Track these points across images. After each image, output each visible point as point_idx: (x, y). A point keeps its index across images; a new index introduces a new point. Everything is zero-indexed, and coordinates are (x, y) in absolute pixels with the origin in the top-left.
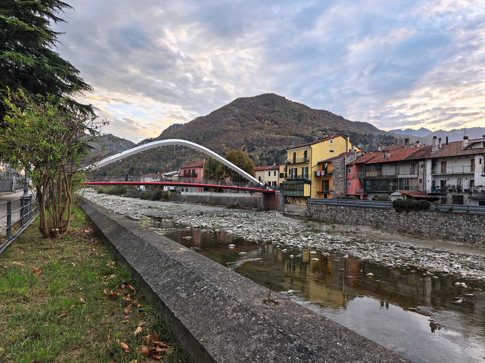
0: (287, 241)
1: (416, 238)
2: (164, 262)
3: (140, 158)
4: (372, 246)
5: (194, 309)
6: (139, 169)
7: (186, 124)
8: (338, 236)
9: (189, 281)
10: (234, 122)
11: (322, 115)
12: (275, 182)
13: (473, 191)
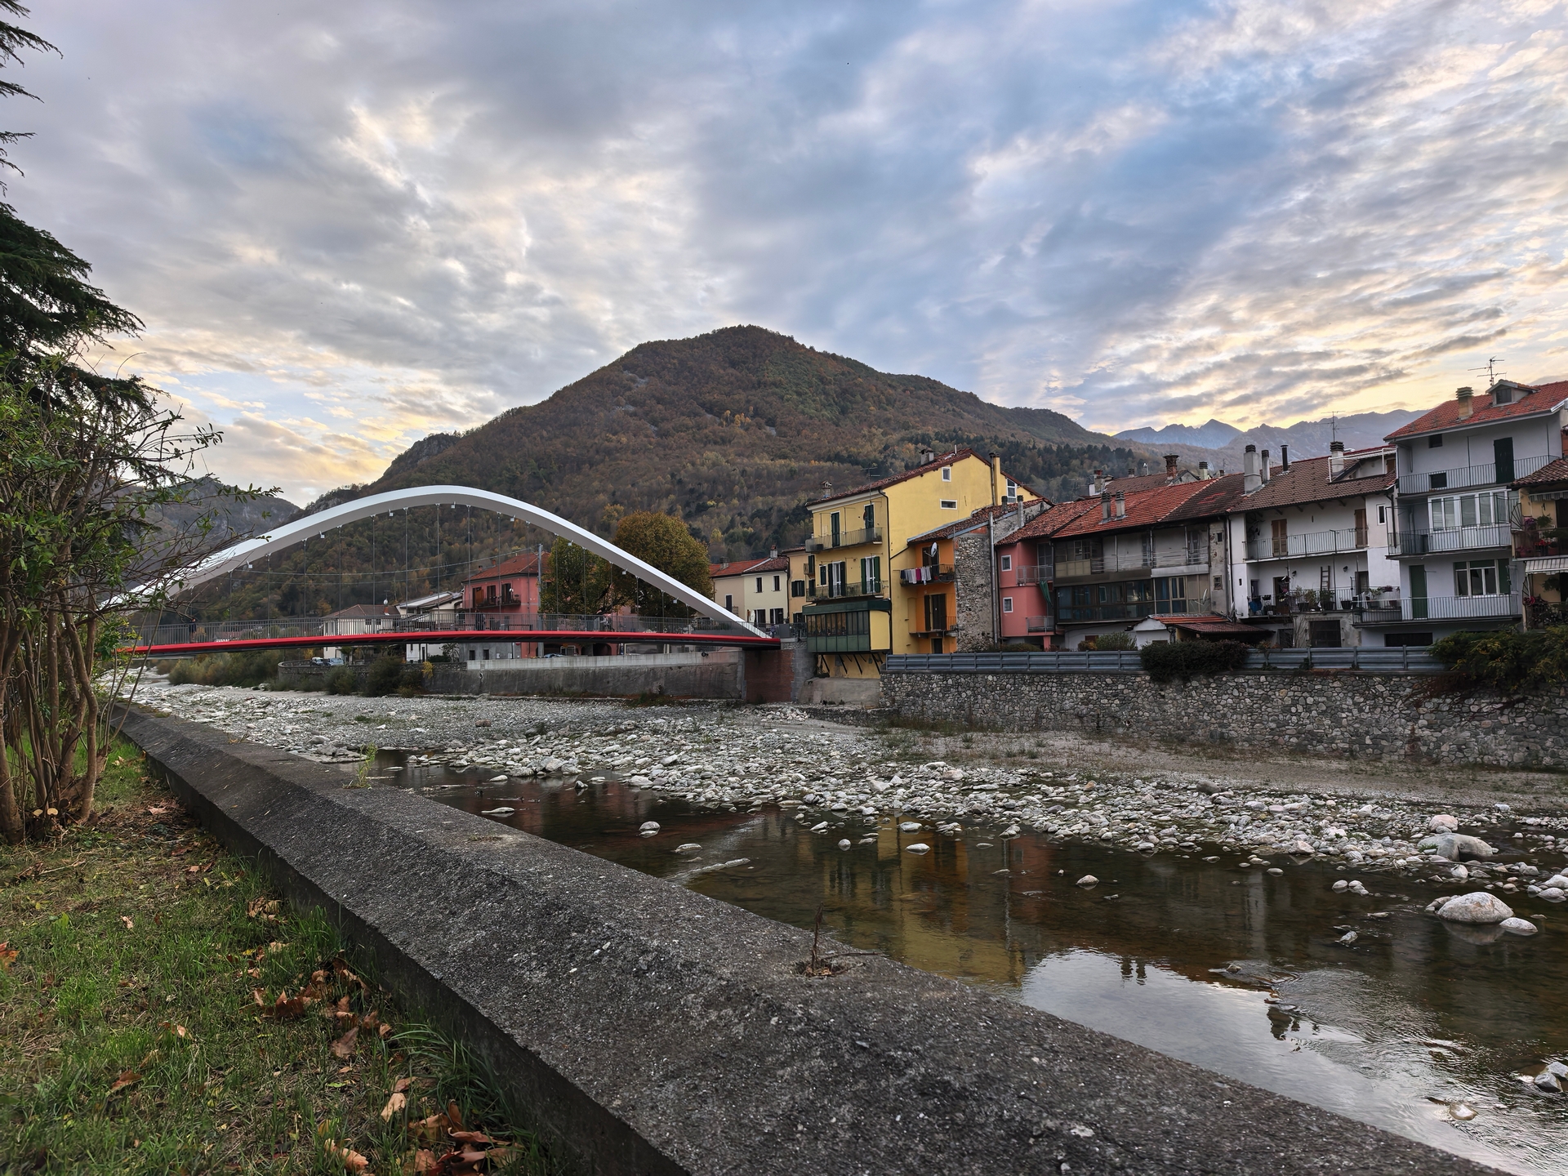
0: (828, 795)
1: (1213, 757)
2: (456, 882)
3: (319, 554)
4: (1088, 792)
5: (577, 1015)
6: (317, 592)
7: (471, 435)
8: (983, 770)
9: (550, 932)
10: (633, 422)
11: (911, 392)
12: (780, 611)
13: (1365, 606)
